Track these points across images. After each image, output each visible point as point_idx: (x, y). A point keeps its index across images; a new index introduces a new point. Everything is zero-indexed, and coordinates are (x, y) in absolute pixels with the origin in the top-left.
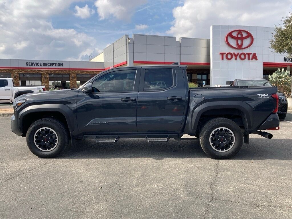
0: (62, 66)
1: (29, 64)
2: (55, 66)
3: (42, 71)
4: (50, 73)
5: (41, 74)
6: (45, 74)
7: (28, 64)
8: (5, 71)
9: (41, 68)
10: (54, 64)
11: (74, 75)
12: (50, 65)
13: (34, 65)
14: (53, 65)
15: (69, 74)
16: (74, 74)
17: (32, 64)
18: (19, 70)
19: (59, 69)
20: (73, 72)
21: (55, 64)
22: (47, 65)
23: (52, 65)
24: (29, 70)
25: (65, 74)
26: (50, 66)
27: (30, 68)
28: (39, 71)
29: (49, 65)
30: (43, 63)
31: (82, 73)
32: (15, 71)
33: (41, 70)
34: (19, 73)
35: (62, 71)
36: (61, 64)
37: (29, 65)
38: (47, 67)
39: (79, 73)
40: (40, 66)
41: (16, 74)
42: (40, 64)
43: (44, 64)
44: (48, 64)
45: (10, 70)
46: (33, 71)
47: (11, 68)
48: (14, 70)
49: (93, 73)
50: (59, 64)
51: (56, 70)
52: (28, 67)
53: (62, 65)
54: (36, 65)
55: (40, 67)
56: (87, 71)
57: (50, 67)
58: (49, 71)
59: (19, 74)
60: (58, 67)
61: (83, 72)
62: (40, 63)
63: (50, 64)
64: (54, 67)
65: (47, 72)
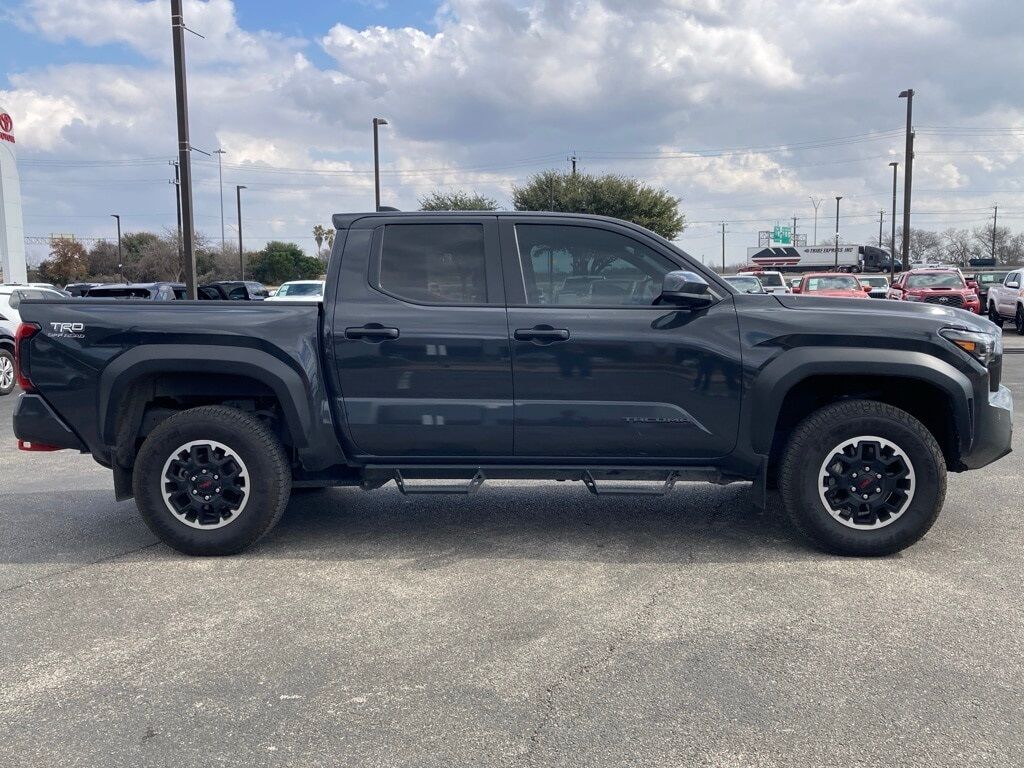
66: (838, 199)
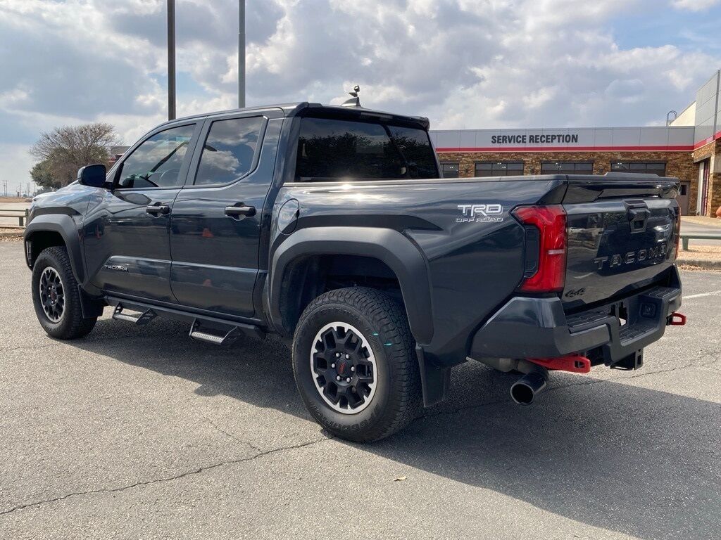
0: (576, 141)
1: (499, 139)
2: (559, 141)
3: (526, 156)
4: (544, 159)
5: (524, 163)
6: (532, 163)
7: (496, 139)
8: (447, 158)
9: (525, 149)
10: (555, 138)
11: (605, 164)
12: (547, 139)
13: (510, 142)
14: (552, 139)
15: (592, 162)
16: (605, 161)
17: (505, 139)
18: (476, 154)
19: (568, 148)
20: (601, 157)
21: (557, 138)
22: (539, 140)
23: (550, 140)
24: (497, 153)
25: (582, 162)
26: (547, 142)
27: (500, 149)
28: (519, 156)
29: (543, 139)
30: (530, 136)
31: (627, 159)
32: (467, 157)
33: (524, 152)
34: (474, 162)
35: (574, 153)
36: (573, 136)
37: (498, 142)
38: (540, 145)
39: (619, 157)
40: (523, 142)
41: (469, 162)
42: (523, 139)
43: (531, 138)
44: (541, 140)
45: (458, 154)
46: (506, 155)
47: (460, 149)
48: (465, 155)
49: (660, 158)
50: (568, 138)
51: (560, 153)
52: (497, 145)
53: (575, 139)
54: (514, 142)
55: (521, 145)
56: (638, 153)
57: (545, 145)
58: (542, 154)
59: (476, 163)
60: (565, 145)
61: (629, 154)
62: (523, 136)
63: (545, 139)
64: (555, 144)
65: (537, 158)
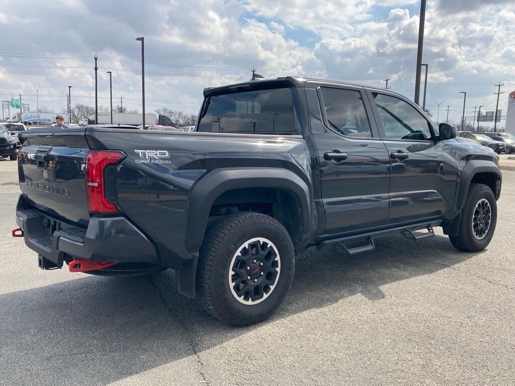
66: (70, 87)
